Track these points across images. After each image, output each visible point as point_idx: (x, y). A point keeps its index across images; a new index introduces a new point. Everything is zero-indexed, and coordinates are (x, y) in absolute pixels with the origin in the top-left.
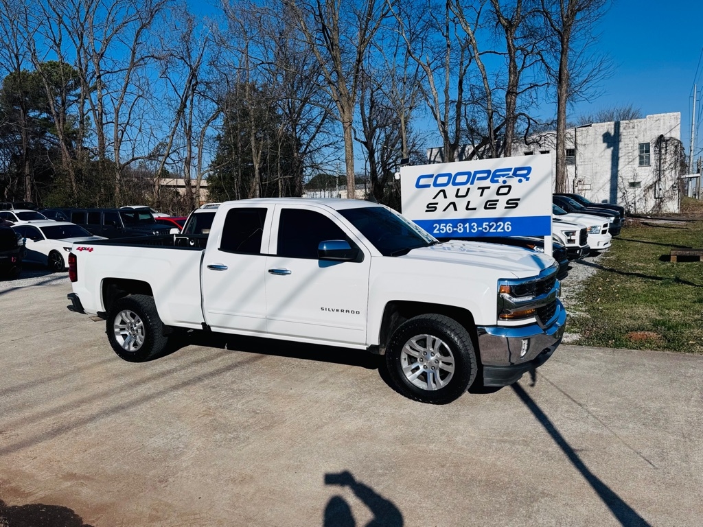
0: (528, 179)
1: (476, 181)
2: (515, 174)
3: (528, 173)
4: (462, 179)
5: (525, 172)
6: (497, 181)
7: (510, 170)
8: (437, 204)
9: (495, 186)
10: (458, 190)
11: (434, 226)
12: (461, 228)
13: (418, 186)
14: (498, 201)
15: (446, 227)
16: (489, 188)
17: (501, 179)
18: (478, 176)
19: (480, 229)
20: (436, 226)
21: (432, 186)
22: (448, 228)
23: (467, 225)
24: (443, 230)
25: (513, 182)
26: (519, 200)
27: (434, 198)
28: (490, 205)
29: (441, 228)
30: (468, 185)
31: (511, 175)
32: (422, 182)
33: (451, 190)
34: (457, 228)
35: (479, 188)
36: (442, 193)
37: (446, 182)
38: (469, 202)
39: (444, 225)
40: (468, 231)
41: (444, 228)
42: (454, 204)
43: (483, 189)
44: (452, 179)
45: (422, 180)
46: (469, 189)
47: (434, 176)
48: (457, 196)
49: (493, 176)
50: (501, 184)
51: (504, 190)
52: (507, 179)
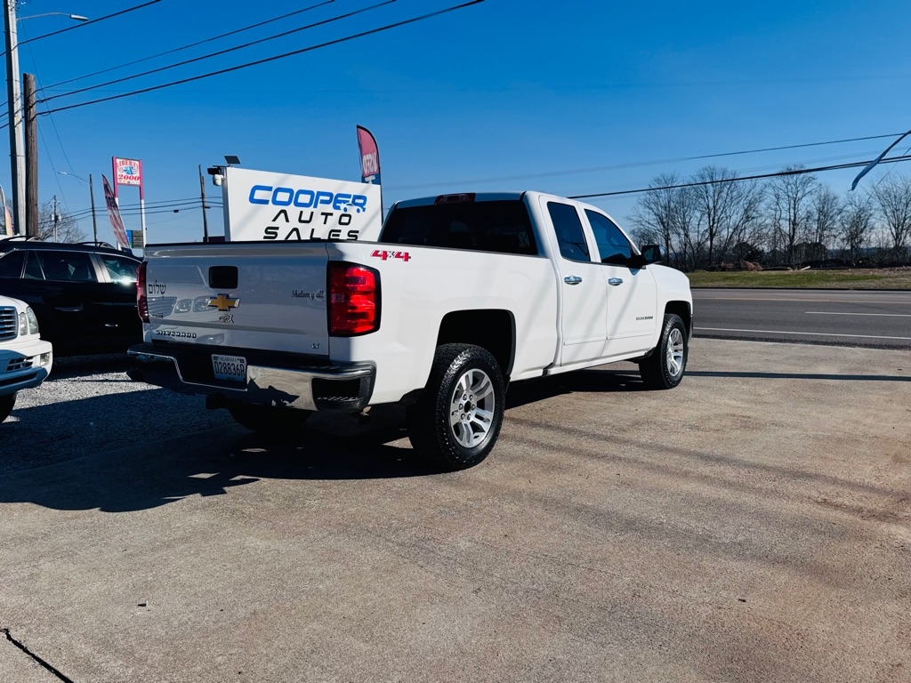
0: (364, 210)
1: (319, 205)
2: (354, 203)
3: (364, 203)
4: (304, 199)
5: (361, 201)
6: (338, 208)
7: (349, 196)
8: (277, 228)
9: (337, 214)
10: (301, 212)
13: (252, 200)
14: (340, 231)
16: (331, 214)
17: (343, 206)
18: (321, 198)
21: (270, 202)
25: (352, 210)
26: (357, 232)
27: (274, 220)
28: (334, 235)
30: (311, 209)
31: (350, 202)
32: (259, 195)
33: (293, 211)
35: (323, 214)
36: (282, 214)
37: (287, 200)
38: (313, 230)
42: (296, 230)
43: (327, 215)
44: (294, 197)
45: (257, 192)
46: (312, 213)
47: (273, 190)
48: (300, 221)
49: (335, 200)
50: (343, 212)
51: (345, 220)
52: (347, 207)
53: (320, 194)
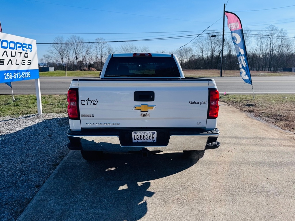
0: (32, 51)
1: (18, 48)
3: (32, 48)
4: (12, 45)
5: (30, 47)
7: (26, 45)
8: (4, 60)
9: (24, 52)
10: (12, 52)
11: (4, 75)
12: (15, 75)
15: (9, 75)
16: (22, 53)
17: (25, 49)
18: (18, 45)
19: (22, 76)
20: (5, 75)
22: (10, 76)
23: (17, 74)
24: (8, 77)
26: (31, 61)
27: (2, 56)
29: (8, 76)
30: (15, 50)
31: (27, 48)
33: (9, 51)
34: (14, 76)
35: (19, 53)
36: (5, 53)
37: (6, 46)
38: (16, 60)
39: (8, 74)
40: (18, 78)
41: (9, 76)
42: (10, 60)
44: (9, 44)
46: (15, 52)
47: (1, 41)
48: (12, 56)
49: (23, 46)
50: (25, 52)
51: (26, 55)
52: (27, 49)
53: (18, 43)
